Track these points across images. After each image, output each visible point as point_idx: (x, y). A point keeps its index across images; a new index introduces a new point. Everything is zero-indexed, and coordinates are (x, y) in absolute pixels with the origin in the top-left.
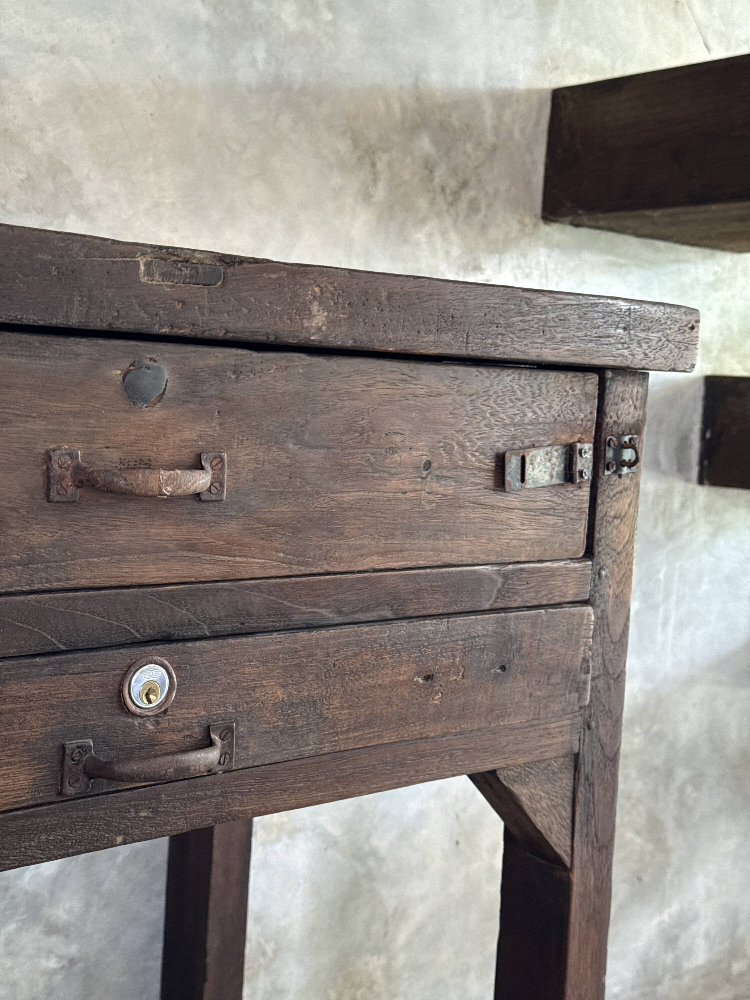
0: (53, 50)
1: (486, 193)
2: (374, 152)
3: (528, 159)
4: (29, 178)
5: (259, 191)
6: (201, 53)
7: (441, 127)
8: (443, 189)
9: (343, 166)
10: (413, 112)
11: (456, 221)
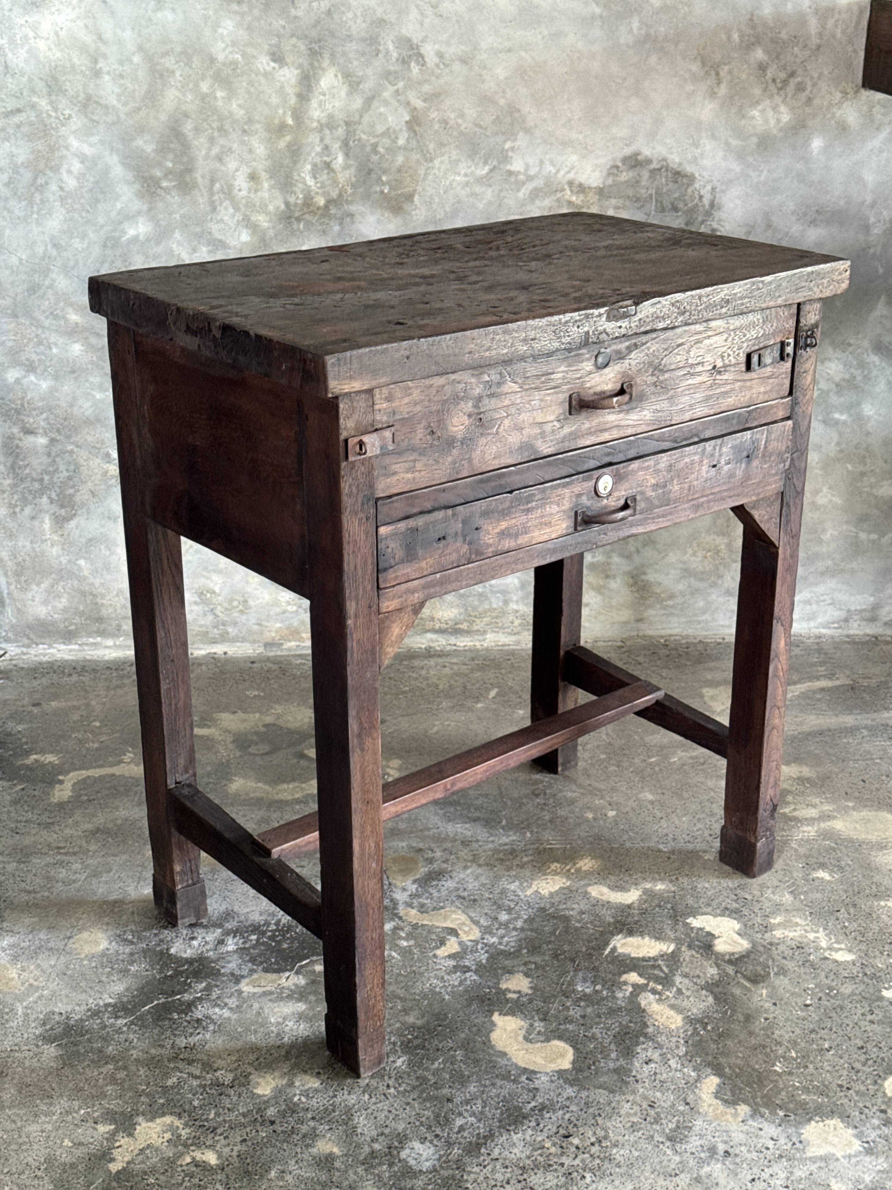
0: (509, 50)
1: (812, 78)
2: (718, 66)
3: (850, 48)
4: (498, 117)
5: (634, 103)
6: (597, 33)
7: (773, 41)
8: (774, 80)
9: (695, 78)
10: (749, 36)
11: (785, 99)
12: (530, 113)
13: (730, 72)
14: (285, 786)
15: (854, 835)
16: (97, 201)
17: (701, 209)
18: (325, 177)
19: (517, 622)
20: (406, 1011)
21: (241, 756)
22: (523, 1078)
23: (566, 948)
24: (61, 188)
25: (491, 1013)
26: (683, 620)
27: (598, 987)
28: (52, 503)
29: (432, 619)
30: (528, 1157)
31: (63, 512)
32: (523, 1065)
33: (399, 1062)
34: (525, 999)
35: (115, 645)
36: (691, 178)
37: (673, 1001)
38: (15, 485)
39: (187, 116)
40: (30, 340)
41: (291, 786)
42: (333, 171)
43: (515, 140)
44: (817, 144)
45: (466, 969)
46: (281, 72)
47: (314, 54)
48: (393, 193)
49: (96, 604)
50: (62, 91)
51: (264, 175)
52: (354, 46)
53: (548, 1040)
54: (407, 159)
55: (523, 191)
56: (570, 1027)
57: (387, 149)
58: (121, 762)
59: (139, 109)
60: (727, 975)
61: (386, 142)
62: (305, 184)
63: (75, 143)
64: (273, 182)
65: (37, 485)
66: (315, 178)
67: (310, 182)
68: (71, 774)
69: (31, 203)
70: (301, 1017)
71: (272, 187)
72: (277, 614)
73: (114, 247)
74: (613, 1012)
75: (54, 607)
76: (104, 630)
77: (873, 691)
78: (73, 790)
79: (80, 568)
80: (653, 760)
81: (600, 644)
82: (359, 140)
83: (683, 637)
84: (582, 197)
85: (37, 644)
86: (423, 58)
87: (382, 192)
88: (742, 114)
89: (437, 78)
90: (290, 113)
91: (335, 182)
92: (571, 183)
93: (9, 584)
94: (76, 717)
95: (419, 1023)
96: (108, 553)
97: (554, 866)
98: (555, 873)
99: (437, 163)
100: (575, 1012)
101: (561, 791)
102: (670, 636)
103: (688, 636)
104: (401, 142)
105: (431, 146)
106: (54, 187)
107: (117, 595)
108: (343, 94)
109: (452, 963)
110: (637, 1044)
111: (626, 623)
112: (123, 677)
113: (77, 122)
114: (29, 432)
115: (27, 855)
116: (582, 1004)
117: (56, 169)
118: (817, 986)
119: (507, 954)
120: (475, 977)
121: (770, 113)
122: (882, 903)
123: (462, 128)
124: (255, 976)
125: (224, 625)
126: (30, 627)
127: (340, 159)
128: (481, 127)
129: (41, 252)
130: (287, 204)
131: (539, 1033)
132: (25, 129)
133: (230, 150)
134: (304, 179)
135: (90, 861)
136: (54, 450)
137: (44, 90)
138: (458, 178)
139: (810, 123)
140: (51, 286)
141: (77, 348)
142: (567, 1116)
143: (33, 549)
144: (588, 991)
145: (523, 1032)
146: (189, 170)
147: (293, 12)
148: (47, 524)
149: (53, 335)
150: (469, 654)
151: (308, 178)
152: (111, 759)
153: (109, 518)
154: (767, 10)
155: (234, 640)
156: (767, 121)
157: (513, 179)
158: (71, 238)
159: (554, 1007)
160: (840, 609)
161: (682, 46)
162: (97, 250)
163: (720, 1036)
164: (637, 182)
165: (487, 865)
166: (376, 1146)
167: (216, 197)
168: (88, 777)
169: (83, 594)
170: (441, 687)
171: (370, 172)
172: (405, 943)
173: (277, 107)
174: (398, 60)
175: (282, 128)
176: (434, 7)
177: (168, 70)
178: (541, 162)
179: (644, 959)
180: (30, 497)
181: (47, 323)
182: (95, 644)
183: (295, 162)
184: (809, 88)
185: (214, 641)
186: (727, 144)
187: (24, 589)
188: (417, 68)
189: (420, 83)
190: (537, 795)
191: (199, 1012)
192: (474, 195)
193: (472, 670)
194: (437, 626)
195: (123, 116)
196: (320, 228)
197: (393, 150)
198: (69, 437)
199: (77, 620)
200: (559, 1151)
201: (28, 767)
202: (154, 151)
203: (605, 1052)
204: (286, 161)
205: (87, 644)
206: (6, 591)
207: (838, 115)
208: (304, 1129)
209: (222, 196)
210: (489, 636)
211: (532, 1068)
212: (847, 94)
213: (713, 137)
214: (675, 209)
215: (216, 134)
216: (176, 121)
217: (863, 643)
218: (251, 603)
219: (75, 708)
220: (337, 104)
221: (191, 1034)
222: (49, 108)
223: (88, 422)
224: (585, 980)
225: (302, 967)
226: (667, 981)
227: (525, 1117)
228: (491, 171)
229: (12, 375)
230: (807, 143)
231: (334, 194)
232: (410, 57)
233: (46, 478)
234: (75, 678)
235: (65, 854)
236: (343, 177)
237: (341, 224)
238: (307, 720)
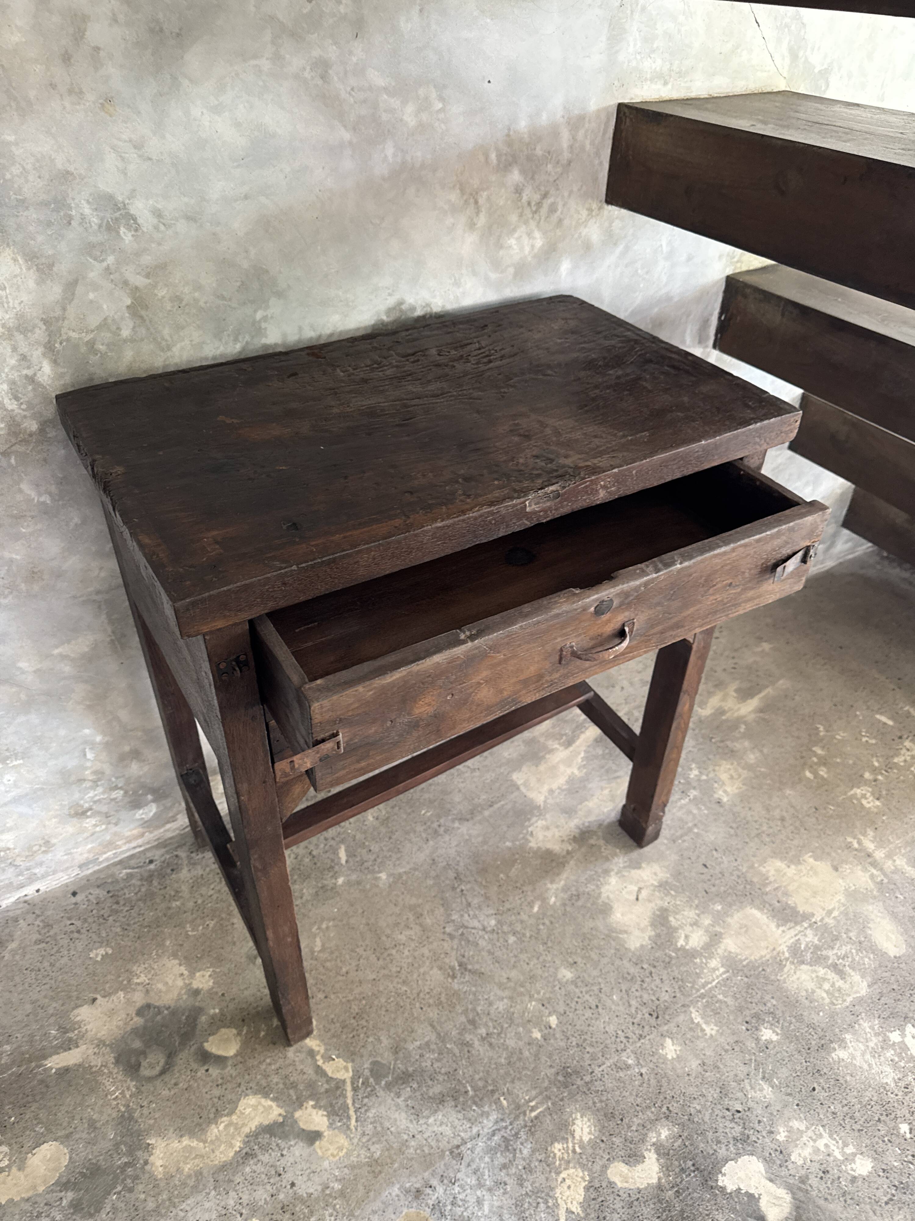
0: (246, 197)
1: (563, 197)
2: (477, 193)
3: (597, 162)
4: (242, 284)
5: (394, 245)
6: (348, 164)
7: (529, 158)
8: (529, 204)
9: (454, 209)
10: (506, 154)
11: (539, 223)
12: (280, 272)
13: (488, 199)
14: (214, 1131)
15: (750, 955)
18: (30, 395)
21: (138, 1090)
42: (40, 385)
43: (267, 307)
44: (566, 266)
52: (33, 214)
54: (138, 353)
57: (108, 345)
61: (106, 336)
62: (4, 408)
66: (16, 398)
82: (68, 340)
86: (135, 220)
88: (499, 246)
89: (159, 244)
97: (557, 1150)
98: (565, 1163)
104: (126, 333)
105: (166, 332)
108: (31, 284)
121: (526, 241)
122: (834, 1056)
123: (201, 304)
125: (28, 870)
127: (46, 368)
128: (223, 298)
134: (2, 403)
139: (560, 246)
151: (6, 401)
155: (43, 877)
156: (522, 249)
161: (440, 173)
165: (496, 1184)
171: (91, 376)
174: (100, 226)
176: (138, 146)
184: (560, 210)
185: (22, 886)
188: (130, 234)
189: (138, 254)
196: (38, 457)
197: (116, 345)
207: (583, 234)
212: (592, 211)
213: (474, 273)
220: (25, 298)
228: (243, 347)
230: (557, 268)
231: (49, 414)
232: (117, 219)
236: (55, 390)
238: (180, 983)
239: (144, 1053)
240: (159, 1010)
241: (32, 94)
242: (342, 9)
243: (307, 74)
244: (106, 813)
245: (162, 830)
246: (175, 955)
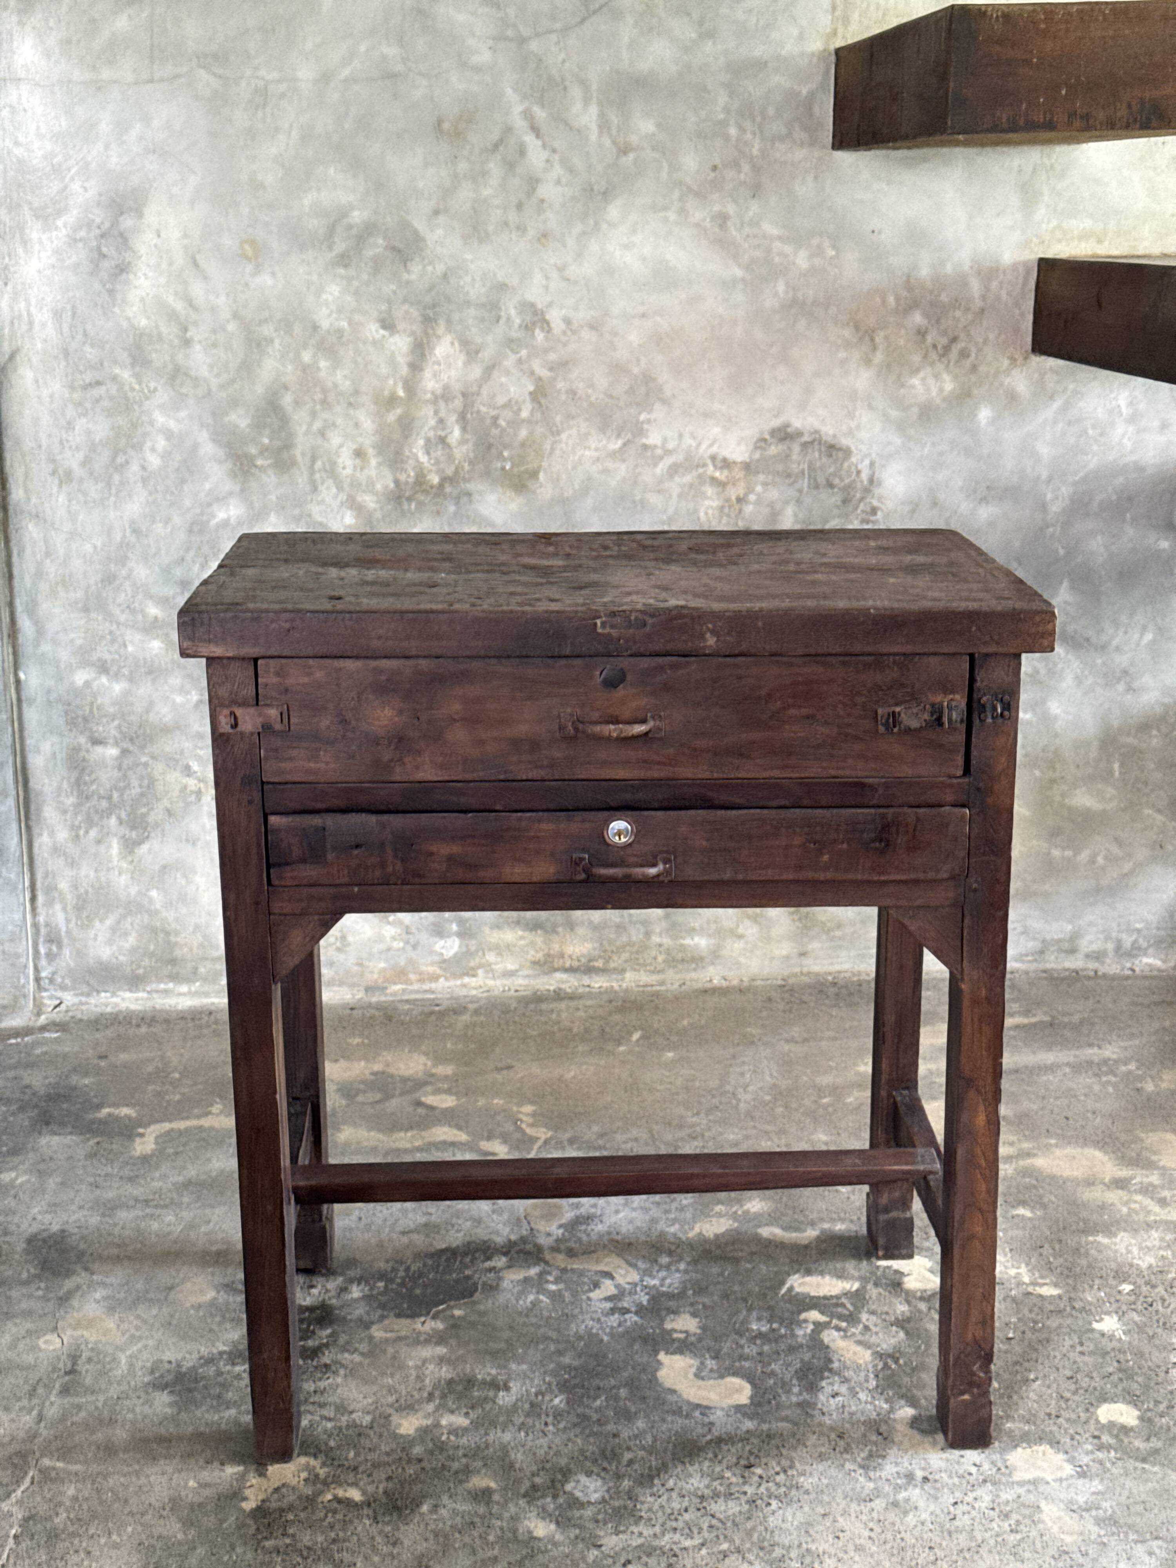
0: (643, 316)
1: (976, 344)
2: (873, 332)
3: (1017, 312)
4: (631, 388)
5: (782, 371)
6: (739, 297)
7: (932, 304)
8: (935, 346)
9: (847, 345)
10: (906, 299)
11: (947, 366)
12: (667, 382)
13: (886, 338)
14: (402, 1134)
15: (1056, 1171)
16: (183, 481)
17: (859, 485)
18: (439, 453)
19: (660, 959)
20: (560, 1353)
21: (348, 1106)
22: (697, 1414)
23: (736, 1288)
24: (144, 468)
25: (656, 1353)
26: (853, 953)
27: (775, 1326)
28: (121, 823)
29: (562, 955)
30: (707, 1487)
31: (134, 834)
32: (697, 1401)
33: (557, 1401)
34: (693, 1339)
35: (190, 992)
36: (847, 452)
37: (860, 1337)
38: (78, 806)
39: (286, 388)
40: (102, 637)
41: (409, 1134)
42: (449, 446)
43: (651, 411)
44: (984, 414)
45: (625, 1311)
46: (391, 340)
47: (428, 321)
48: (515, 470)
49: (169, 943)
50: (146, 363)
51: (371, 451)
52: (472, 312)
53: (722, 1377)
54: (531, 433)
55: (661, 466)
56: (747, 1364)
57: (508, 422)
58: (210, 1113)
59: (233, 381)
60: (920, 1311)
61: (507, 414)
62: (417, 461)
63: (160, 419)
64: (380, 459)
65: (104, 804)
66: (428, 453)
67: (423, 458)
68: (153, 1128)
69: (109, 485)
70: (441, 1360)
71: (380, 464)
72: (381, 953)
73: (201, 532)
74: (792, 1349)
75: (120, 948)
76: (178, 974)
77: (1076, 1028)
78: (156, 1143)
79: (151, 900)
80: (825, 1101)
81: (759, 983)
82: (478, 412)
83: (854, 975)
84: (726, 472)
85: (98, 992)
86: (548, 323)
87: (503, 469)
88: (900, 383)
89: (564, 345)
90: (400, 384)
91: (451, 458)
92: (713, 458)
93: (68, 921)
94: (150, 1069)
95: (576, 1363)
96: (184, 882)
97: (719, 1208)
98: (720, 1215)
99: (564, 436)
100: (751, 1350)
101: (721, 1134)
102: (839, 972)
103: (859, 973)
104: (525, 414)
105: (558, 419)
106: (135, 467)
107: (194, 932)
108: (460, 363)
109: (608, 1305)
110: (822, 1379)
111: (787, 958)
112: (201, 1027)
113: (163, 396)
114: (97, 742)
115: (113, 1209)
116: (758, 1342)
117: (138, 447)
118: (1019, 1320)
119: (671, 1296)
120: (635, 1318)
121: (931, 381)
122: (1091, 1238)
123: (593, 399)
124: (386, 1322)
126: (91, 972)
127: (457, 433)
128: (612, 397)
129: (118, 539)
130: (397, 482)
131: (711, 1370)
132: (105, 403)
133: (334, 425)
134: (416, 455)
135: (184, 1214)
136: (126, 763)
137: (128, 361)
138: (587, 453)
139: (975, 392)
140: (128, 577)
141: (156, 645)
142: (748, 1448)
143: (98, 879)
144: (764, 1329)
145: (694, 1370)
146: (288, 446)
147: (405, 276)
148: (115, 848)
149: (128, 632)
150: (605, 997)
151: (420, 455)
152: (196, 1111)
153: (187, 841)
154: (924, 272)
155: (330, 983)
156: (928, 390)
157: (649, 454)
158: (153, 521)
159: (726, 1347)
160: (1034, 939)
161: (833, 310)
162: (182, 536)
163: (913, 1370)
164: (788, 456)
165: (641, 1208)
166: (538, 1480)
167: (317, 476)
168: (172, 1130)
169: (154, 931)
170: (575, 1030)
171: (490, 446)
172: (553, 1287)
173: (388, 377)
174: (520, 326)
175: (392, 400)
176: (561, 269)
177: (265, 339)
178: (681, 436)
179: (825, 1298)
180: (96, 818)
181: (122, 618)
182: (166, 992)
183: (406, 437)
184: (974, 354)
186: (885, 415)
187: (86, 925)
188: (542, 335)
189: (546, 351)
190: (694, 1138)
191: (326, 1358)
192: (605, 471)
193: (610, 1013)
194: (567, 965)
195: (214, 389)
196: (434, 508)
197: (515, 423)
198: (143, 747)
199: (146, 962)
200: (741, 1480)
201: (100, 1121)
202: (249, 426)
203: (786, 1386)
204: (396, 436)
205: (157, 991)
206: (64, 929)
207: (1006, 382)
208: (456, 1465)
209: (324, 475)
210: (629, 975)
211: (705, 1403)
212: (1015, 360)
213: (870, 407)
214: (831, 485)
215: (318, 407)
216: (275, 394)
217: (1063, 979)
218: (350, 939)
219: (150, 1060)
220: (453, 373)
221: (320, 1379)
222: (133, 380)
223: (166, 730)
224: (759, 1319)
225: (439, 1312)
226: (852, 1319)
227: (701, 1449)
228: (624, 445)
229: (80, 678)
230: (973, 415)
231: (450, 471)
232: (534, 323)
233: (116, 795)
234: (144, 1029)
235: (156, 1207)
236: (459, 453)
237: (457, 504)
238: (421, 1067)
239: (365, 1092)
240: (392, 1076)
241: (491, 228)
242: (742, 176)
243: (707, 224)
244: (407, 927)
245: (459, 982)
246: (426, 1054)
